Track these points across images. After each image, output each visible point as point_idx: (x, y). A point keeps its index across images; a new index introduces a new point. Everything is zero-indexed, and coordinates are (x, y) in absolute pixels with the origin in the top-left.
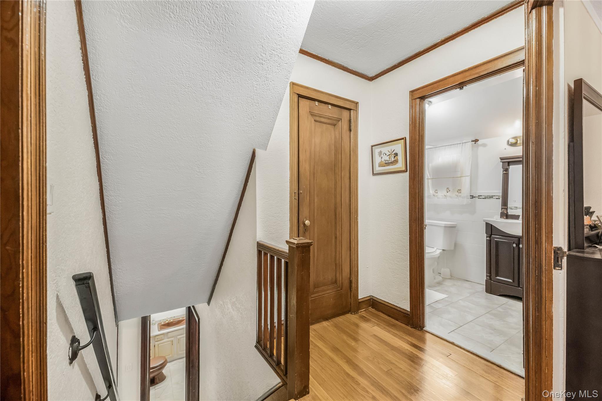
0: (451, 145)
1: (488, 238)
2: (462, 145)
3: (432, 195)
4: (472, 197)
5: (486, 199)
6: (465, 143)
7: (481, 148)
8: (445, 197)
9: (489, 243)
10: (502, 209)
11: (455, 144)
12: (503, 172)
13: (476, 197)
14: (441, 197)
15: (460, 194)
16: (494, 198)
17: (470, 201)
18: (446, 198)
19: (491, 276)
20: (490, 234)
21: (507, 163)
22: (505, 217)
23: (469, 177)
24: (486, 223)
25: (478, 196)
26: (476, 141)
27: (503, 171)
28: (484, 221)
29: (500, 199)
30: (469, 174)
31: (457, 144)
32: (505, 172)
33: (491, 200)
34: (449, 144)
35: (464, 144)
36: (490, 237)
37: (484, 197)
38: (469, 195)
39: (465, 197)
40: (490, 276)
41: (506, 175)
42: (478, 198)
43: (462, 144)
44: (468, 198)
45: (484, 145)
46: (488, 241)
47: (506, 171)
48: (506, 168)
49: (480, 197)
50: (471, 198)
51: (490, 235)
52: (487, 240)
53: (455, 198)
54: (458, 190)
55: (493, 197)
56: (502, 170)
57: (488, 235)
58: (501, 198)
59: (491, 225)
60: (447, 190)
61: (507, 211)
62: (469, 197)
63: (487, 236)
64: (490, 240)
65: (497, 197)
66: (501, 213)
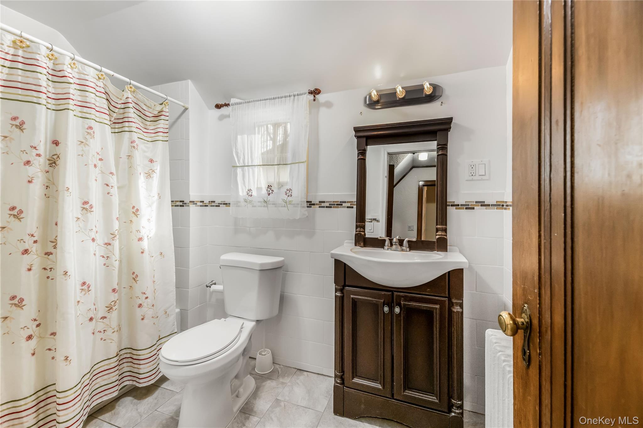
0: (274, 99)
1: (338, 294)
2: (294, 100)
3: (242, 200)
4: (310, 204)
5: (331, 207)
6: (298, 95)
7: (323, 111)
8: (265, 205)
9: (340, 302)
10: (357, 227)
11: (282, 98)
12: (358, 157)
13: (317, 204)
14: (259, 204)
15: (290, 198)
16: (344, 207)
17: (306, 211)
18: (267, 206)
19: (343, 374)
20: (343, 284)
21: (365, 139)
22: (362, 244)
23: (306, 164)
24: (335, 259)
25: (320, 202)
26: (315, 92)
27: (358, 154)
28: (332, 256)
29: (352, 207)
30: (304, 159)
31: (285, 97)
32: (361, 157)
33: (340, 210)
34: (270, 97)
35: (296, 97)
36: (342, 291)
37: (327, 204)
38: (305, 200)
39: (298, 204)
40: (342, 378)
41: (363, 161)
42: (320, 207)
43: (293, 97)
44: (303, 207)
45: (329, 105)
46: (338, 300)
47: (362, 153)
48: (363, 149)
49: (323, 205)
50: (308, 207)
51: (342, 287)
52: (336, 296)
53: (282, 207)
54: (287, 190)
55: (342, 205)
56: (356, 152)
57: (338, 286)
58: (355, 207)
59: (344, 264)
60: (269, 189)
61: (364, 232)
62: (305, 204)
63: (336, 289)
64: (342, 298)
65: (349, 205)
66: (356, 235)
